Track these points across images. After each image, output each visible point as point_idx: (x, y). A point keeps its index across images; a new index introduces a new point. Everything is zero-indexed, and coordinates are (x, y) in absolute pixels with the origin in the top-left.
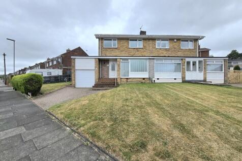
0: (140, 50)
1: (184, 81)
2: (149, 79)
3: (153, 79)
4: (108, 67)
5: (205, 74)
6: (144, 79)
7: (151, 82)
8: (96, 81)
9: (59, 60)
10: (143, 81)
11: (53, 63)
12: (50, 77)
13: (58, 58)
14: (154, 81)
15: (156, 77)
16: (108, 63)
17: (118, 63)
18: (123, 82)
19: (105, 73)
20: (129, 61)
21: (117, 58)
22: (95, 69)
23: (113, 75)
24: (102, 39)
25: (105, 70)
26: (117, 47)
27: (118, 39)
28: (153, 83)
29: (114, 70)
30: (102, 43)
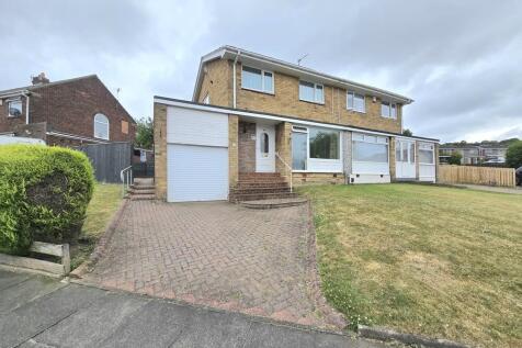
0: (321, 108)
1: (394, 181)
2: (345, 175)
3: (351, 176)
4: (255, 142)
5: (417, 168)
6: (335, 175)
7: (347, 183)
8: (232, 180)
10: (334, 180)
14: (353, 180)
15: (355, 172)
16: (255, 133)
17: (286, 133)
18: (296, 182)
19: (247, 159)
20: (308, 132)
21: (283, 122)
22: (230, 145)
23: (264, 164)
24: (239, 63)
25: (247, 149)
26: (273, 93)
27: (275, 72)
28: (350, 184)
29: (267, 151)
30: (238, 74)
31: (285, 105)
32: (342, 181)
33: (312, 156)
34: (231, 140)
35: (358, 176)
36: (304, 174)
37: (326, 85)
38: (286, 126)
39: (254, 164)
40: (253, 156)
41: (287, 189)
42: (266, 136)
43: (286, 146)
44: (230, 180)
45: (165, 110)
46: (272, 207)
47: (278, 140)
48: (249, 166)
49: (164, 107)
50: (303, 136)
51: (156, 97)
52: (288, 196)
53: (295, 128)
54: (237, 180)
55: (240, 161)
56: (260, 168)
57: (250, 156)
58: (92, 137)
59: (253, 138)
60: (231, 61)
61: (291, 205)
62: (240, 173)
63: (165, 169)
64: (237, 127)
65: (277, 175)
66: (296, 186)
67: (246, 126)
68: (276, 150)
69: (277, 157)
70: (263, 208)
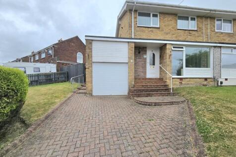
0: (194, 33)
2: (214, 79)
3: (220, 80)
4: (146, 59)
6: (206, 79)
7: (216, 85)
9: (50, 52)
10: (205, 83)
11: (40, 56)
12: (38, 75)
13: (48, 49)
14: (221, 83)
15: (223, 77)
16: (146, 53)
17: (168, 51)
18: (175, 84)
19: (141, 69)
20: (184, 49)
21: (166, 44)
22: (129, 61)
23: (152, 72)
24: (136, 11)
25: (141, 63)
26: (158, 26)
27: (160, 13)
28: (219, 85)
29: (154, 64)
30: (135, 18)
31: (167, 34)
32: (212, 83)
33: (187, 66)
34: (130, 58)
35: (226, 79)
36: (181, 79)
37: (198, 17)
38: (168, 46)
39: (145, 73)
40: (144, 67)
41: (168, 90)
42: (154, 55)
43: (168, 60)
44: (129, 83)
45: (91, 43)
46: (156, 104)
47: (162, 57)
48: (142, 74)
49: (91, 41)
50: (180, 53)
51: (86, 36)
52: (169, 94)
53: (174, 47)
54: (133, 83)
55: (135, 71)
56: (149, 75)
57: (142, 67)
58: (76, 62)
59: (145, 56)
60: (131, 10)
61: (172, 103)
62: (135, 79)
63: (91, 77)
64: (133, 49)
65: (161, 79)
66: (175, 87)
67: (140, 50)
68: (160, 64)
69: (161, 68)
70: (150, 104)
